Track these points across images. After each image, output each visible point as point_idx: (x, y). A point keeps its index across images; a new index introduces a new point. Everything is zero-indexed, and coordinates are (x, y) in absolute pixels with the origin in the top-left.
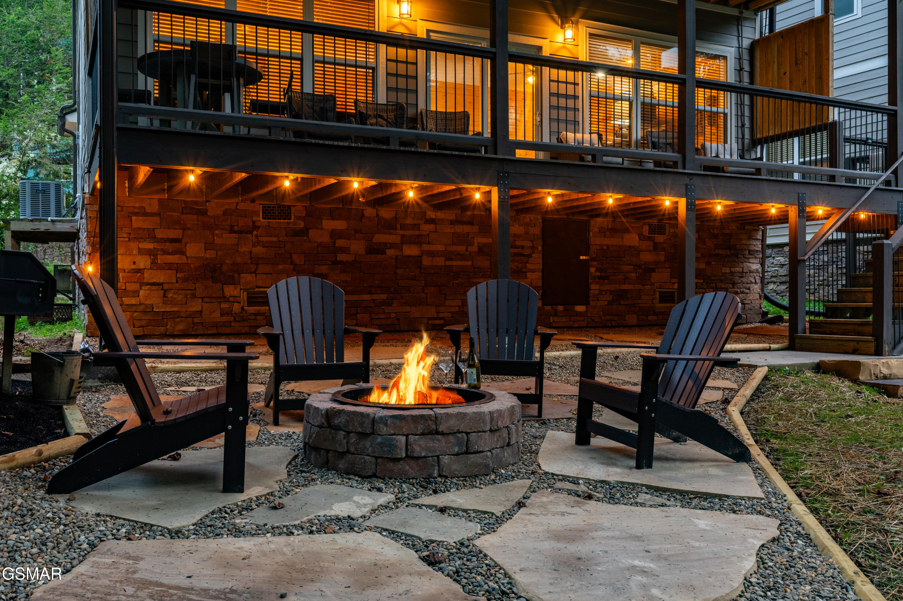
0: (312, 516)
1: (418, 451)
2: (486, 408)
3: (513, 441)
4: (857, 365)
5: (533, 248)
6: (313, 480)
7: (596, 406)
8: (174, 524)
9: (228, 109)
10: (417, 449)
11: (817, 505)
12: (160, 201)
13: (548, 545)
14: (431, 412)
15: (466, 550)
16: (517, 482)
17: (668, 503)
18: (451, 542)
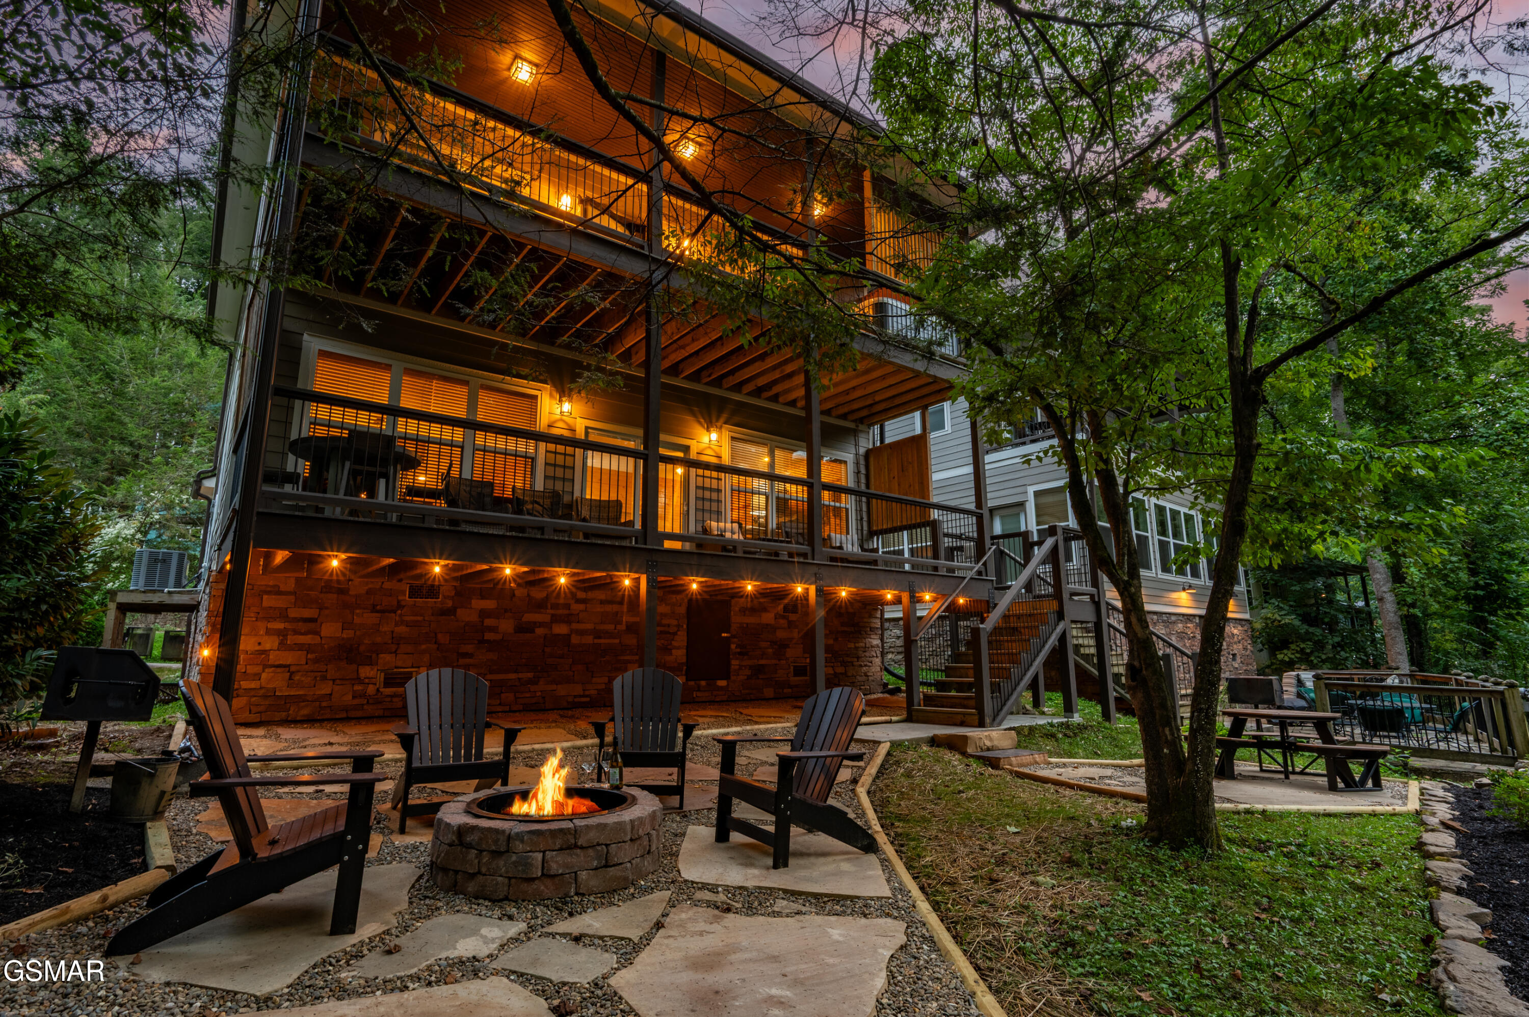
0: (431, 961)
1: (555, 868)
2: (627, 815)
3: (654, 848)
4: (965, 738)
5: (679, 626)
6: (438, 909)
7: (735, 801)
8: (262, 988)
9: (381, 497)
10: (554, 866)
11: (939, 898)
12: (298, 580)
13: (686, 977)
14: (571, 825)
15: (599, 992)
16: (657, 895)
17: (804, 909)
18: (584, 982)
